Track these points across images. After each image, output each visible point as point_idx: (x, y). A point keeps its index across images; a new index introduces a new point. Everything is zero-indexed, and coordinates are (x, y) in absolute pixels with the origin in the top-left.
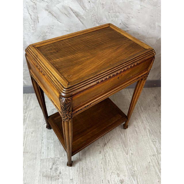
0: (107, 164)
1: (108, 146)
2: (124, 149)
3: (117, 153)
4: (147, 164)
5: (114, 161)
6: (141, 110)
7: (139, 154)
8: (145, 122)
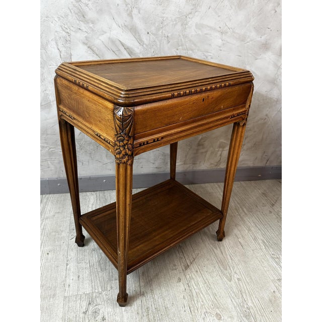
0: (195, 299)
1: (193, 269)
2: (222, 272)
3: (211, 279)
4: (270, 296)
5: (207, 293)
6: (244, 211)
7: (251, 279)
8: (253, 229)
